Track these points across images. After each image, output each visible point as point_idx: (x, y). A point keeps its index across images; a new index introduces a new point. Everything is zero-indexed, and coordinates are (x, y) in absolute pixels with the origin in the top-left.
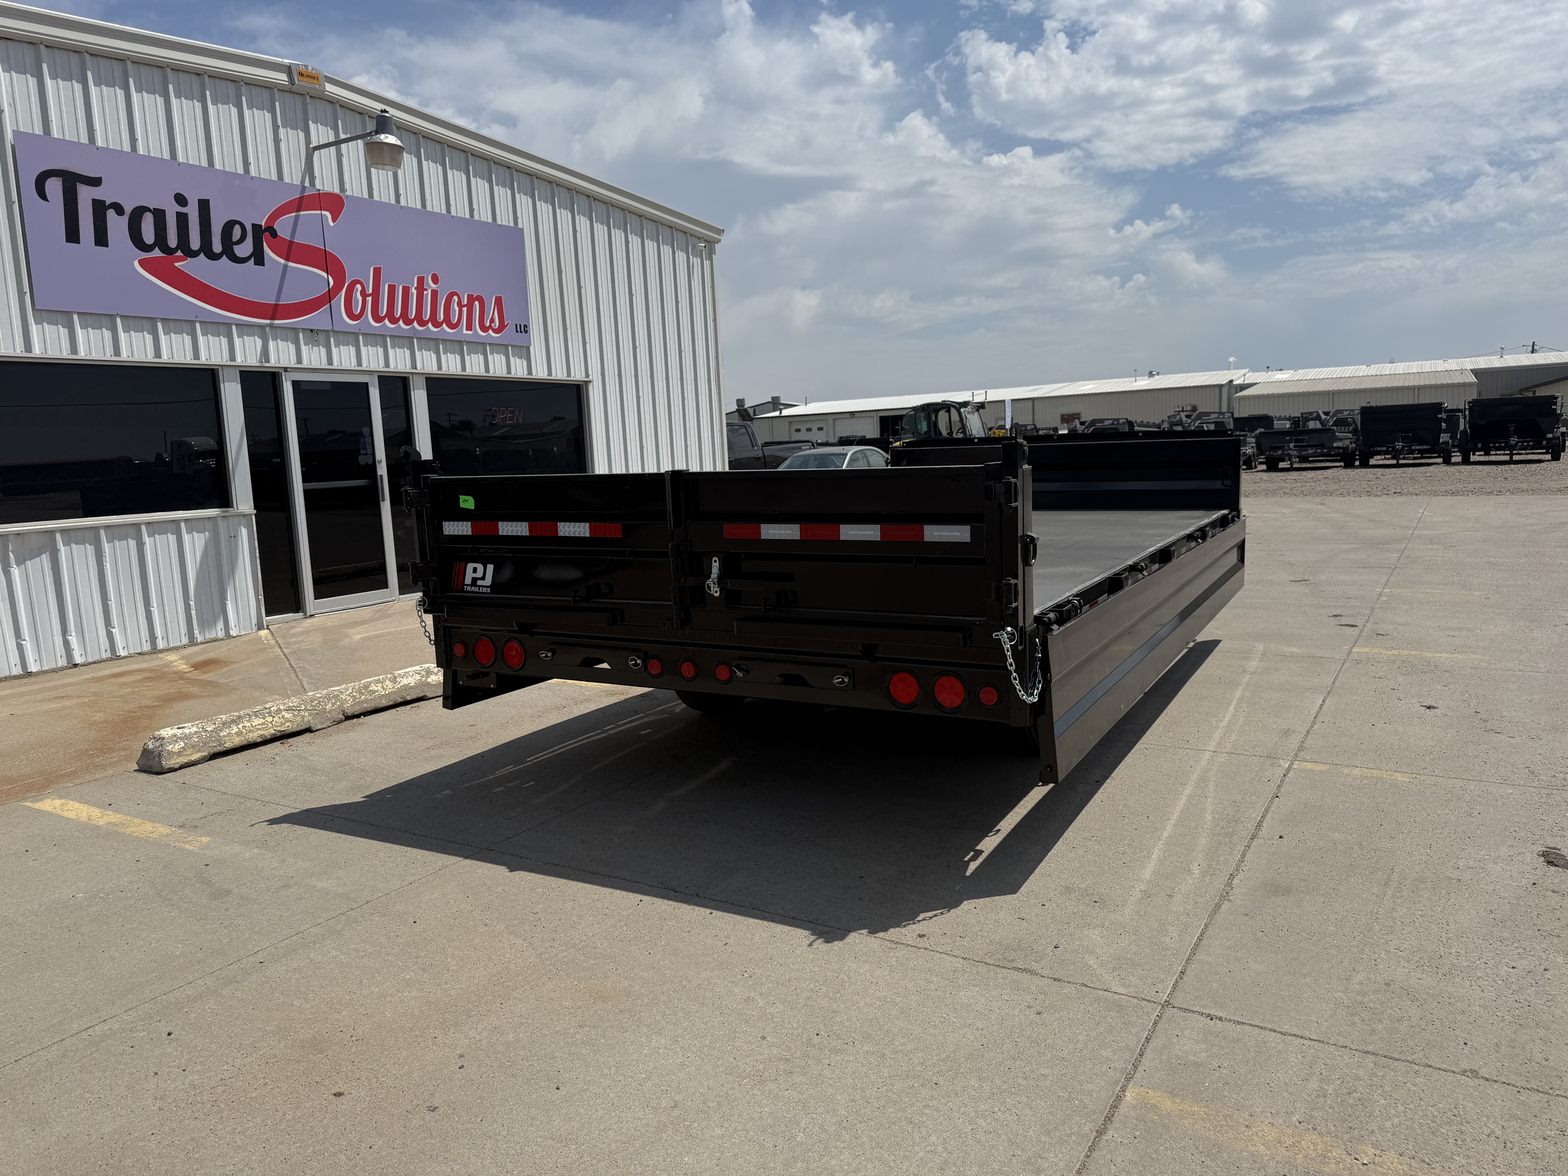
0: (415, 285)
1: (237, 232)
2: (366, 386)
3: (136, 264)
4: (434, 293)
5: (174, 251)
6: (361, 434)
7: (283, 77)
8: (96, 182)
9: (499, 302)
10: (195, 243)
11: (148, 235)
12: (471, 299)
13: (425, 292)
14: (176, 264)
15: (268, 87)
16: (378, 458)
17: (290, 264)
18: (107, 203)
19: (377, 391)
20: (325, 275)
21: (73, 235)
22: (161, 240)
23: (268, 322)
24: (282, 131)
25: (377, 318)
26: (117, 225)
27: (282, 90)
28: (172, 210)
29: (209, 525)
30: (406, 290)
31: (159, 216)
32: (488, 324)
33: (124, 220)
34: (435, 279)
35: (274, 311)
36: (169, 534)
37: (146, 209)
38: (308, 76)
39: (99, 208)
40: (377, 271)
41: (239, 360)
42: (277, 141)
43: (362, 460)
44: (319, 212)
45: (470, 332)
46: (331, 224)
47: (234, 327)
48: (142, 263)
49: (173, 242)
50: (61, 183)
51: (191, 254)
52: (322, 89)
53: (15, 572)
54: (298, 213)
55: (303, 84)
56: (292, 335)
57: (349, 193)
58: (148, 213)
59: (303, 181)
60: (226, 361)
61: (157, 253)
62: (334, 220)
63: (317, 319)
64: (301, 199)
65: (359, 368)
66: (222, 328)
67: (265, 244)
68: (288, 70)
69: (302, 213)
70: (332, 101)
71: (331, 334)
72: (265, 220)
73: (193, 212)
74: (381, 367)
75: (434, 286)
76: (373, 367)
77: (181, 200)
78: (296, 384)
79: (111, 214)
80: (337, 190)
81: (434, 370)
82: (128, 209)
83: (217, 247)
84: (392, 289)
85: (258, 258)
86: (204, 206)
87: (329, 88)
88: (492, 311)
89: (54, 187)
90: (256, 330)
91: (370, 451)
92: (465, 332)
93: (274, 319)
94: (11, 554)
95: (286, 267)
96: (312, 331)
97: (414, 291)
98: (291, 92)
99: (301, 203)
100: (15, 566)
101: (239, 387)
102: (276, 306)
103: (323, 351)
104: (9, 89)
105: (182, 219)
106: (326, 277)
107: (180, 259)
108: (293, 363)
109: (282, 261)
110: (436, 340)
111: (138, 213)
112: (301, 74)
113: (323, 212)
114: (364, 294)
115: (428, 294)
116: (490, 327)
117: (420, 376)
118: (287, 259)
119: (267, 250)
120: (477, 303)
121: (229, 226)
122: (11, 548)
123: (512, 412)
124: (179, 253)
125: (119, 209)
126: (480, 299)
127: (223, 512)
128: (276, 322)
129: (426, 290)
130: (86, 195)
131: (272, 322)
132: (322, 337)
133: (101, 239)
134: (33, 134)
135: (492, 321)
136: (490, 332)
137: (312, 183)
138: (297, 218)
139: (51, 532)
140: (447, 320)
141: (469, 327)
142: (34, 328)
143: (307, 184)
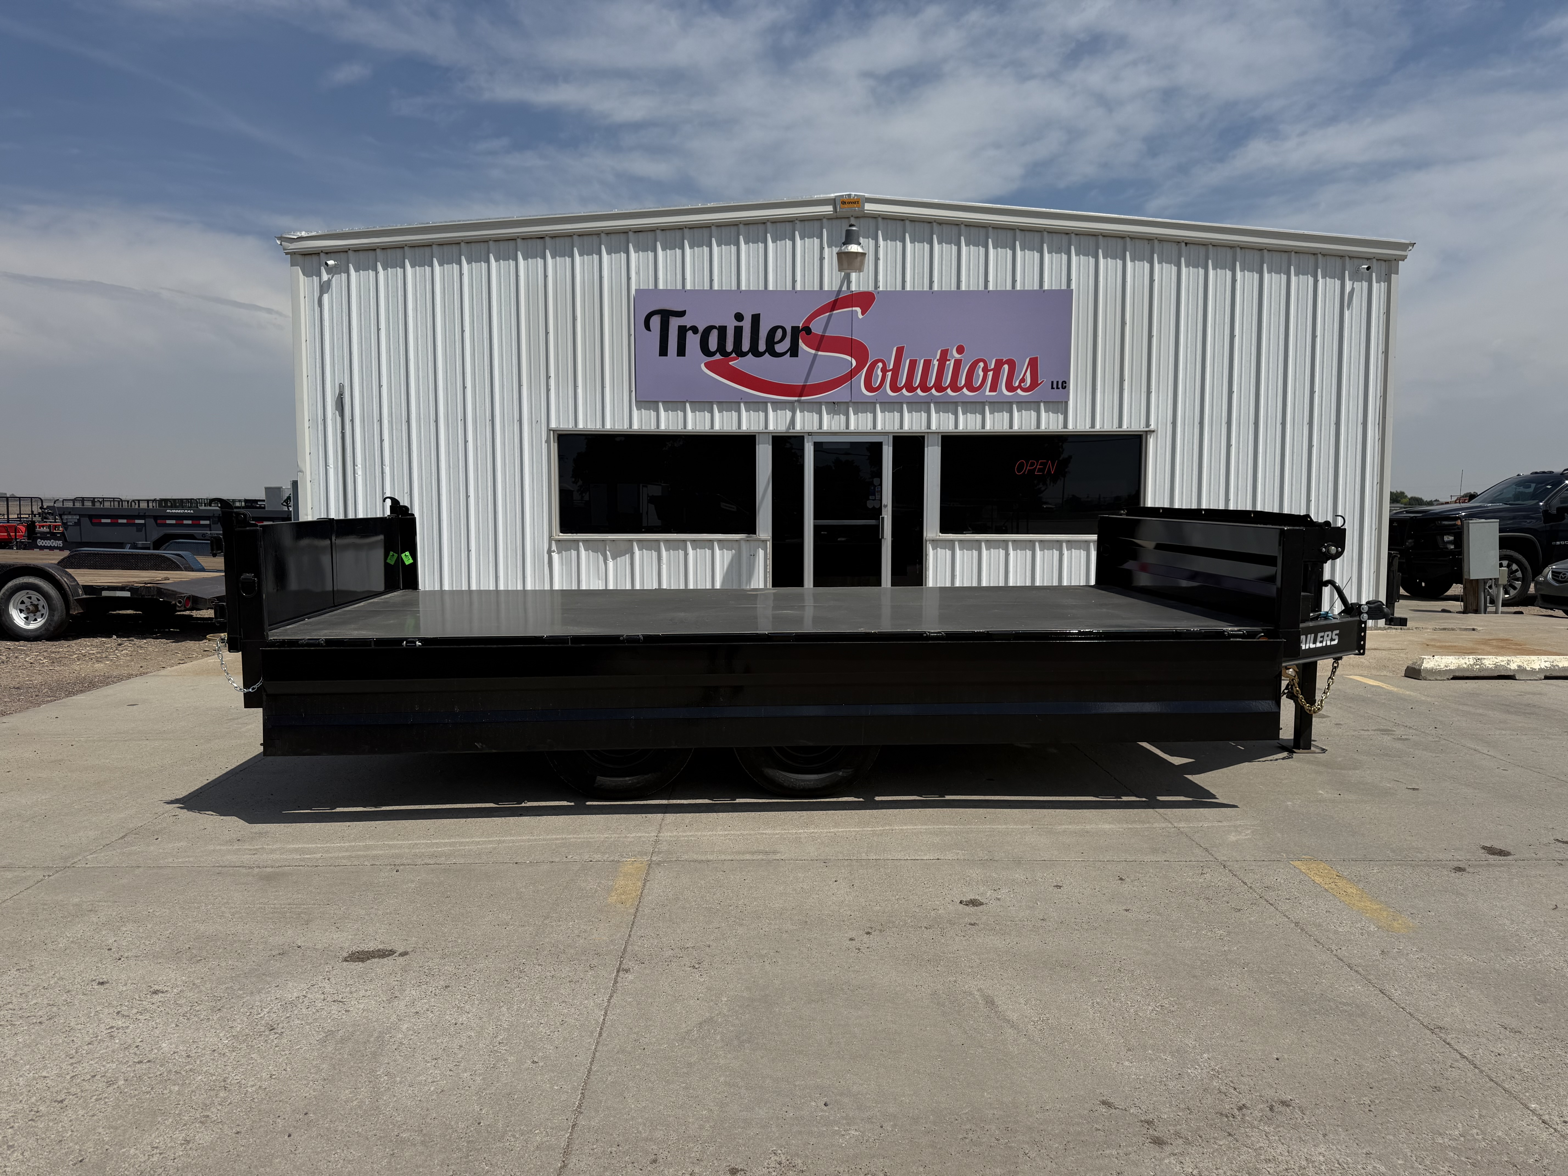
0: (938, 357)
1: (779, 333)
2: (880, 445)
3: (703, 366)
4: (958, 363)
5: (731, 353)
6: (872, 483)
7: (830, 208)
8: (682, 314)
9: (1033, 363)
10: (746, 346)
11: (713, 345)
12: (999, 364)
13: (948, 363)
14: (730, 363)
15: (819, 219)
16: (884, 502)
17: (820, 353)
18: (688, 327)
19: (891, 449)
20: (849, 358)
21: (663, 352)
22: (721, 348)
23: (796, 398)
24: (826, 250)
25: (895, 388)
26: (693, 340)
27: (830, 218)
28: (731, 324)
29: (736, 545)
30: (927, 364)
31: (722, 330)
32: (1017, 384)
33: (698, 336)
34: (960, 350)
35: (801, 391)
36: (706, 549)
37: (713, 327)
38: (849, 203)
39: (682, 330)
40: (900, 351)
41: (771, 427)
42: (822, 259)
43: (870, 504)
44: (851, 309)
45: (994, 394)
46: (860, 316)
47: (769, 405)
48: (707, 365)
49: (729, 347)
50: (660, 318)
51: (741, 354)
52: (861, 209)
53: (611, 563)
54: (831, 313)
55: (844, 210)
56: (816, 407)
57: (881, 289)
58: (714, 330)
59: (841, 286)
60: (761, 428)
61: (718, 356)
62: (863, 314)
63: (838, 394)
64: (835, 302)
65: (874, 431)
66: (758, 406)
67: (800, 341)
68: (833, 202)
69: (835, 312)
70: (875, 217)
71: (851, 404)
72: (802, 323)
73: (747, 325)
74: (896, 428)
75: (957, 356)
76: (889, 428)
77: (739, 317)
78: (816, 444)
79: (690, 334)
80: (871, 288)
81: (950, 428)
82: (701, 329)
83: (762, 347)
84: (913, 364)
85: (794, 351)
86: (756, 319)
87: (868, 207)
88: (1024, 372)
89: (656, 321)
90: (788, 405)
91: (878, 497)
92: (987, 393)
93: (802, 396)
94: (608, 552)
95: (815, 355)
96: (834, 403)
97: (936, 363)
98: (837, 218)
99: (834, 305)
100: (611, 560)
101: (770, 448)
102: (804, 386)
103: (843, 418)
104: (637, 263)
105: (738, 331)
106: (850, 360)
107: (734, 359)
108: (815, 428)
109: (813, 352)
110: (956, 404)
111: (708, 330)
112: (844, 203)
113: (854, 309)
114: (884, 371)
115: (951, 364)
116: (1020, 386)
117: (936, 435)
118: (818, 349)
119: (802, 345)
120: (1006, 367)
121: (773, 331)
122: (608, 549)
123: (1041, 464)
124: (734, 355)
125: (695, 330)
126: (1012, 364)
127: (747, 537)
128: (803, 398)
129: (949, 360)
130: (675, 323)
131: (800, 398)
132: (843, 407)
133: (681, 352)
134: (648, 289)
135: (1023, 380)
136: (1019, 391)
137: (849, 287)
138: (830, 317)
139: (631, 541)
140: (969, 386)
141: (993, 388)
142: (635, 412)
143: (844, 288)
